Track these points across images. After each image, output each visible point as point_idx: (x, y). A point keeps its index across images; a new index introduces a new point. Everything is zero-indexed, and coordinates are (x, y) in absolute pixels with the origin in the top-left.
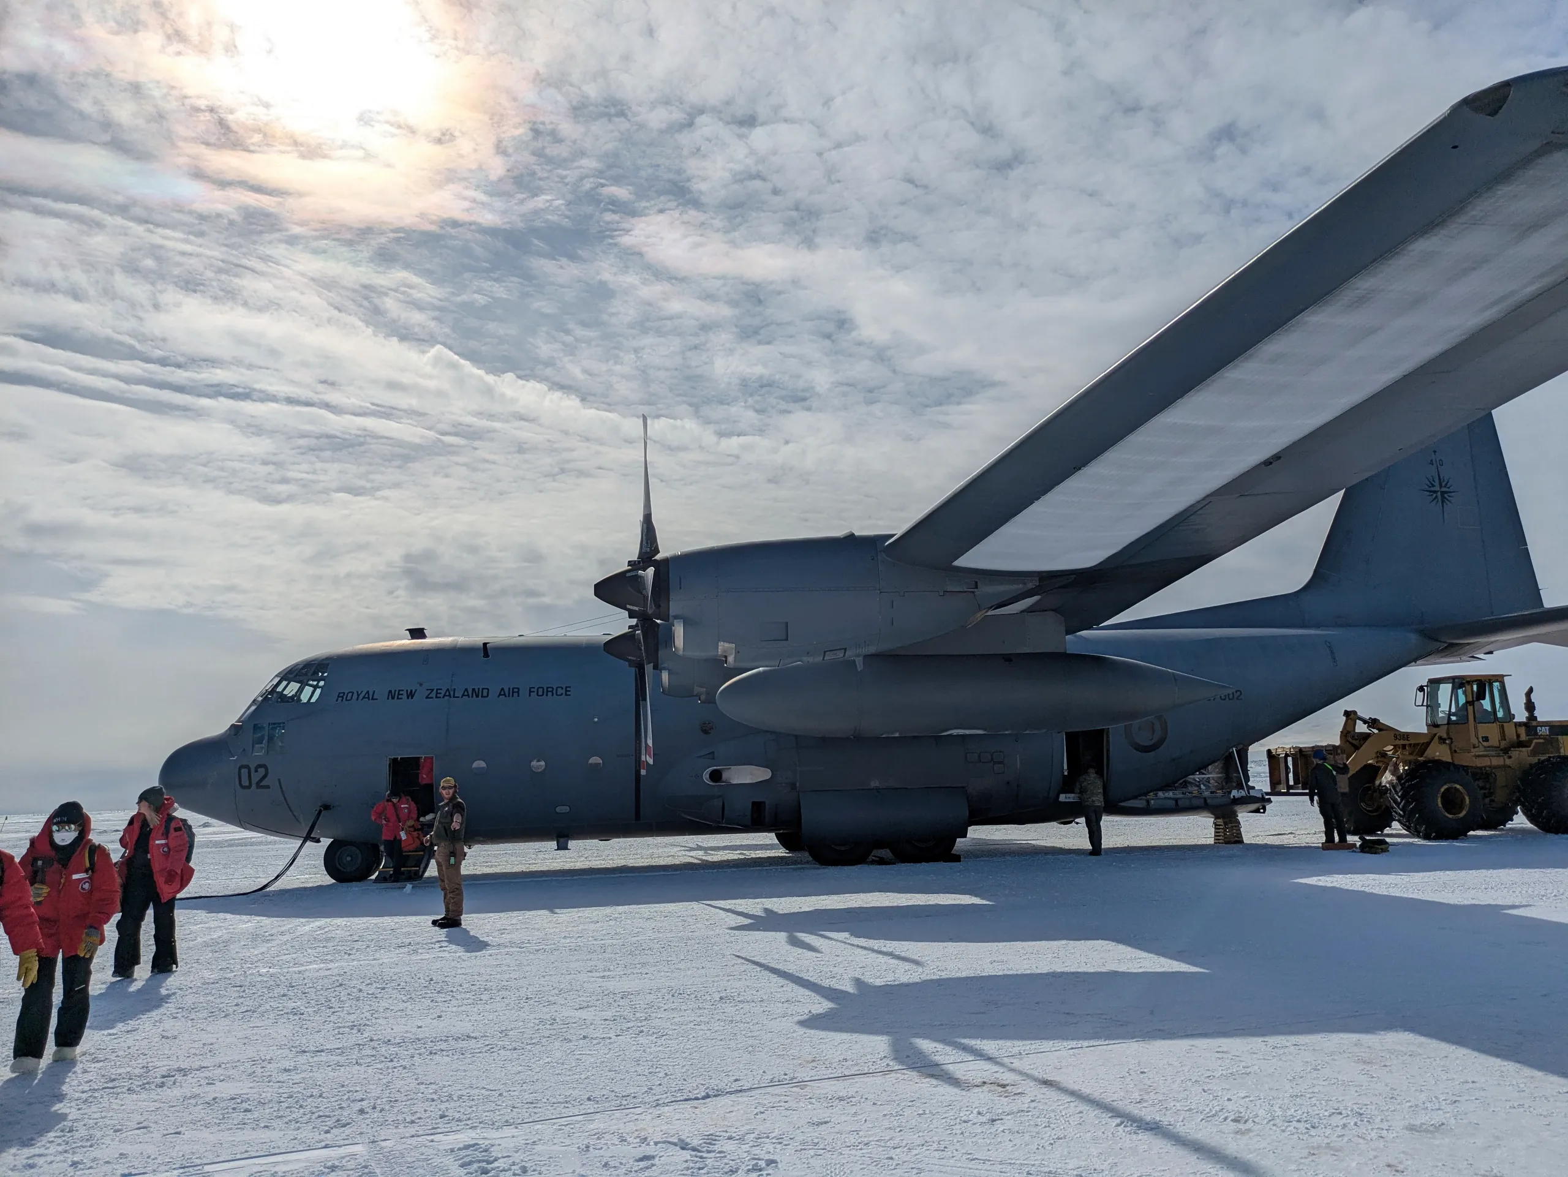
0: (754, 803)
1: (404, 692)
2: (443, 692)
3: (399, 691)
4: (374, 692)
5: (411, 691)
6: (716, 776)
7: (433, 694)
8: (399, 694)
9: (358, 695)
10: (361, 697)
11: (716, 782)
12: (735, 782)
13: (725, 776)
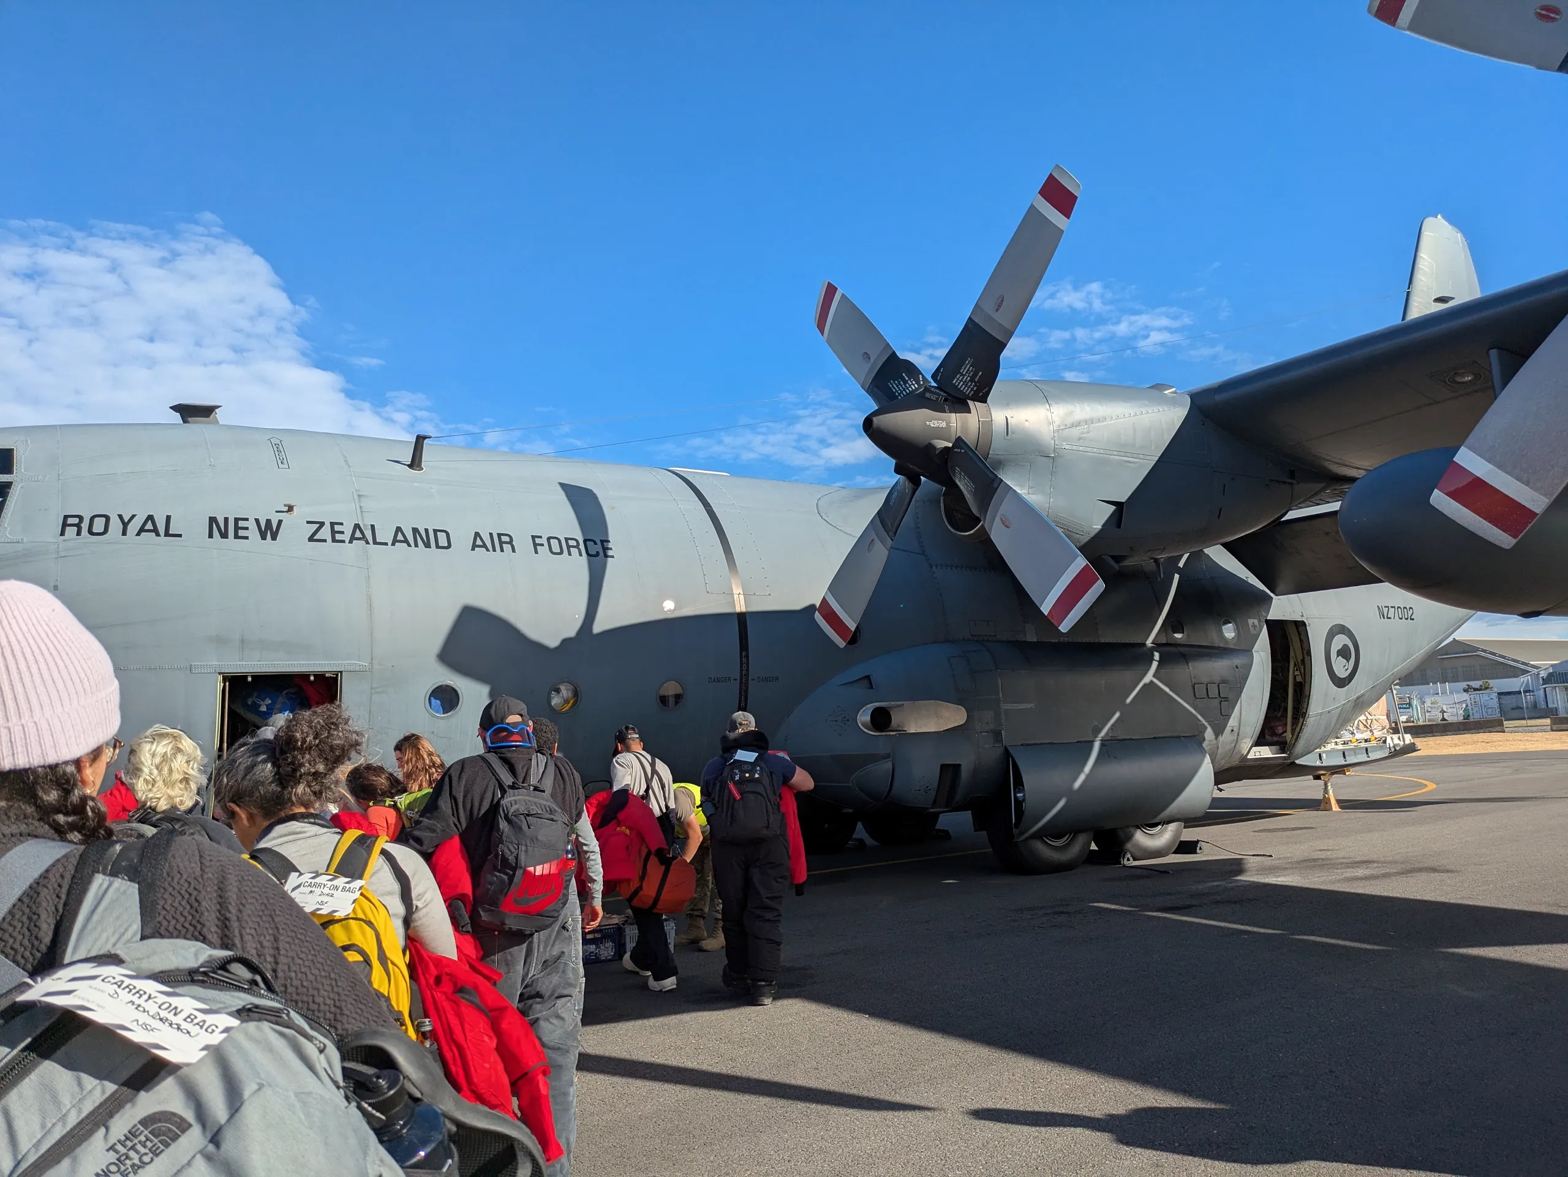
0: (944, 767)
1: (251, 524)
2: (348, 529)
3: (237, 520)
4: (168, 518)
5: (269, 522)
6: (881, 719)
7: (326, 532)
8: (237, 528)
9: (125, 525)
10: (134, 527)
11: (882, 731)
12: (912, 729)
13: (896, 719)
